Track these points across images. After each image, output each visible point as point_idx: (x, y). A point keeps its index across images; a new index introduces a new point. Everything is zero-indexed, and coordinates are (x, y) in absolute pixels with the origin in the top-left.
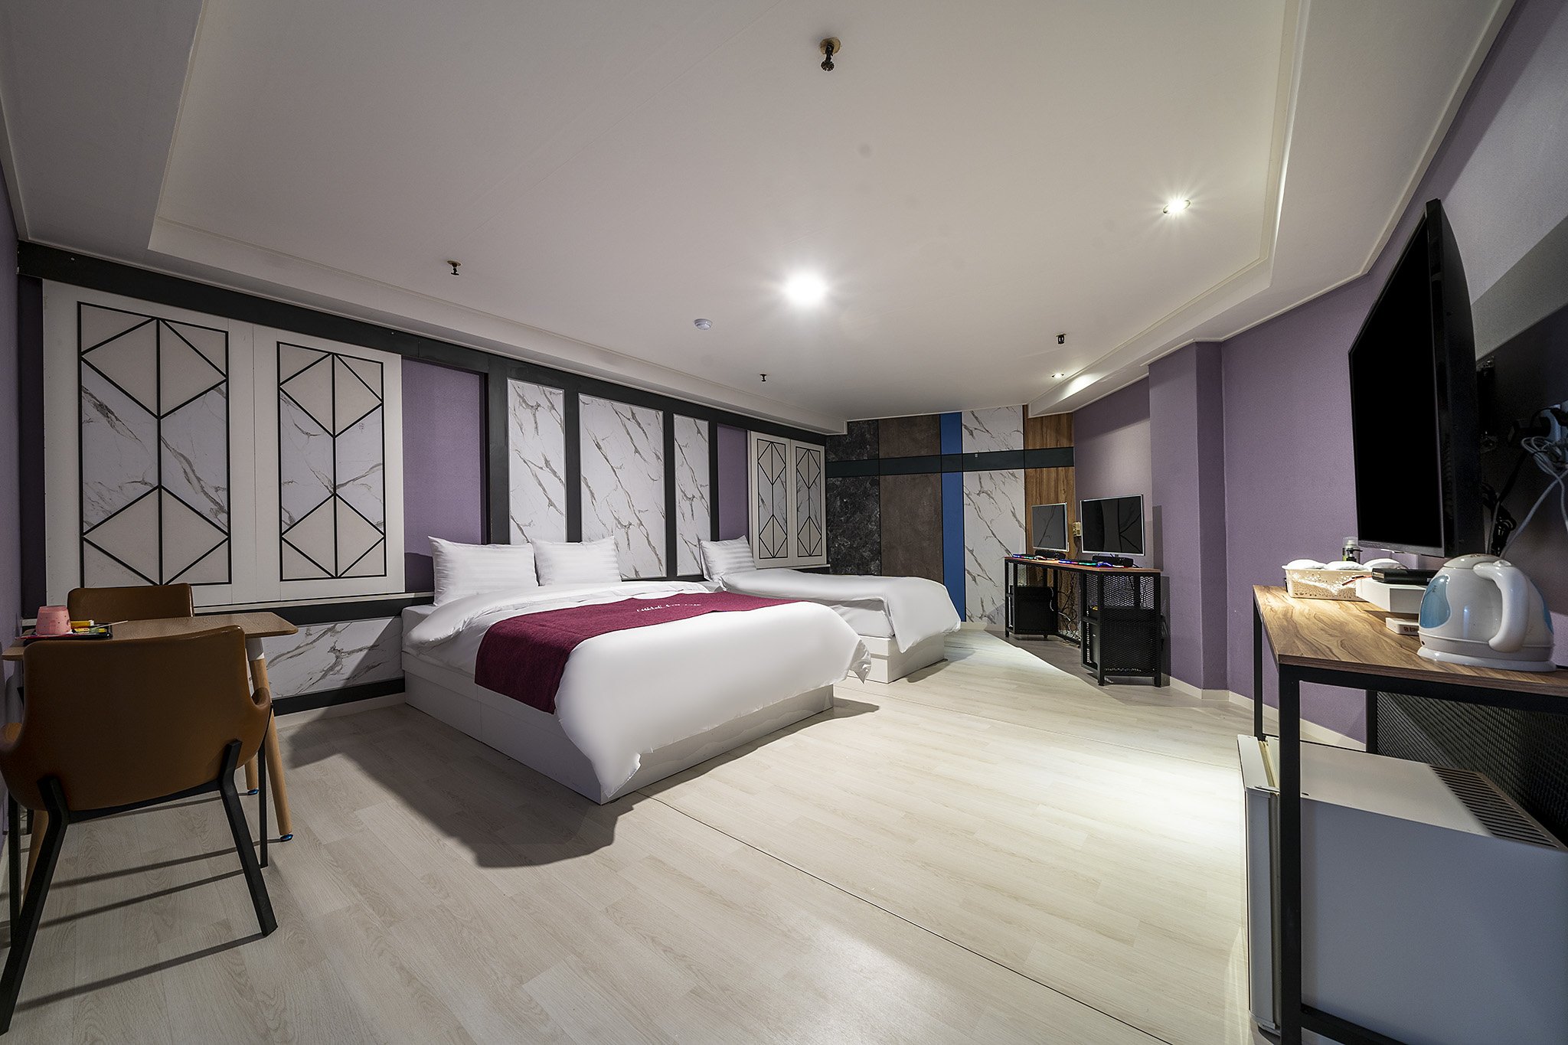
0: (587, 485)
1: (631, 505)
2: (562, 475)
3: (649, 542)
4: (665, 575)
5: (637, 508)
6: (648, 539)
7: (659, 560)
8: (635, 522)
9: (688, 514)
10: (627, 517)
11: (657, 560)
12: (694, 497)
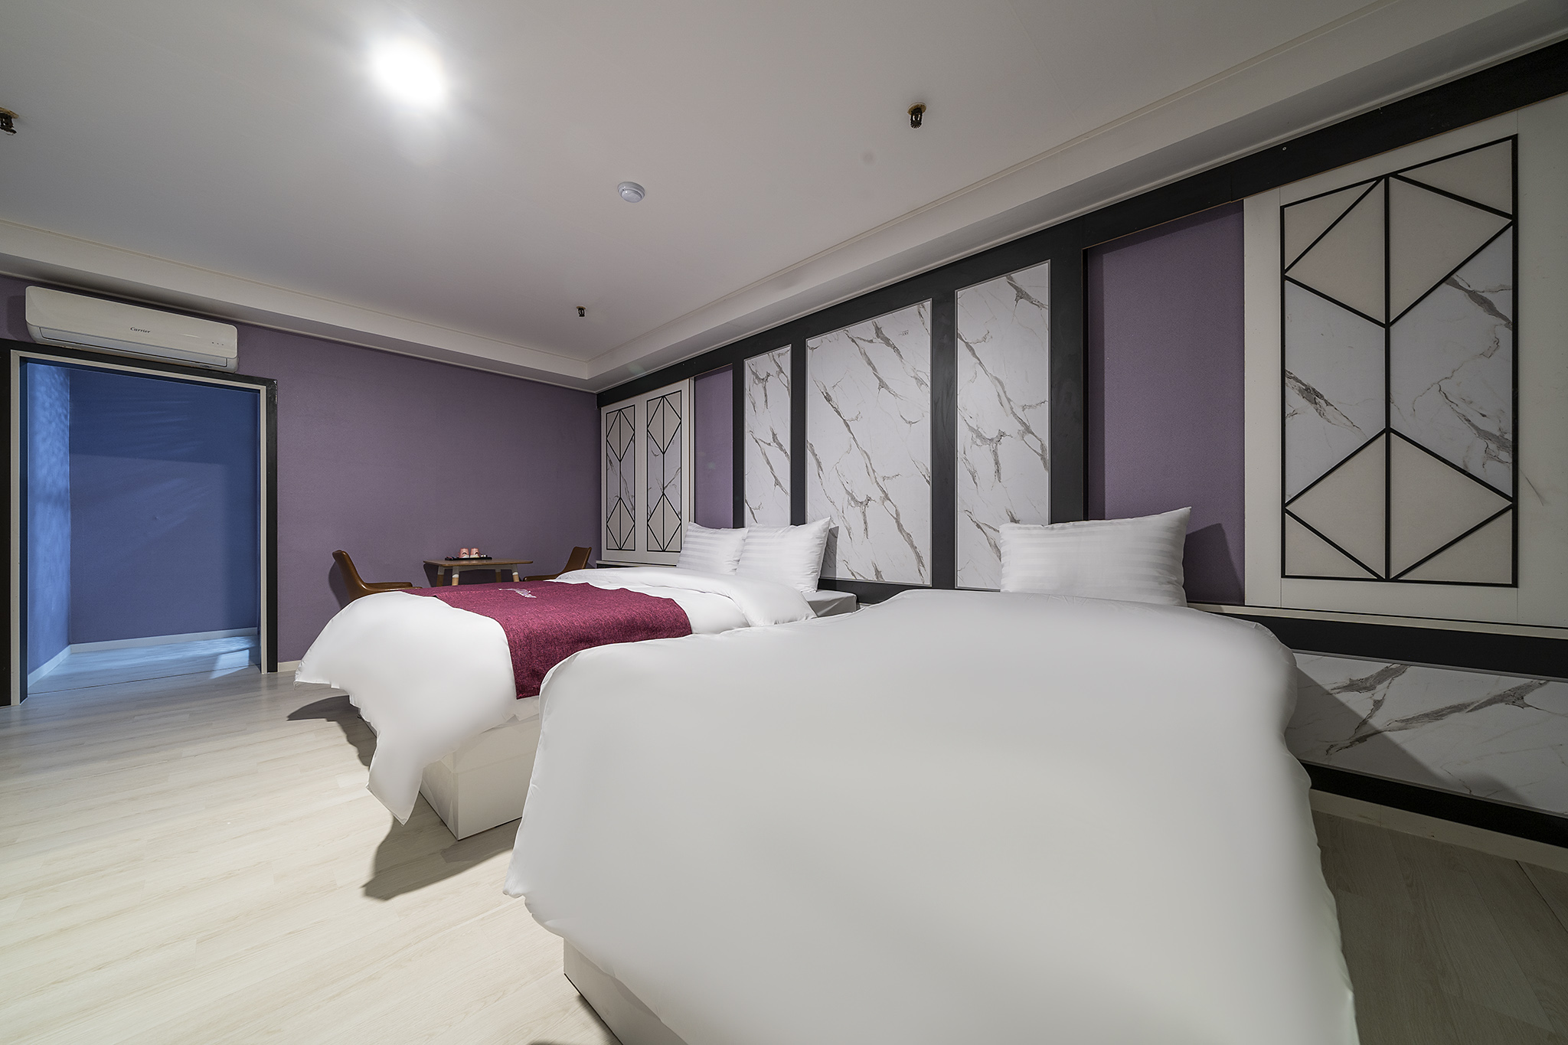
0: (815, 455)
1: (870, 470)
2: (788, 447)
3: (900, 527)
4: (928, 583)
5: (880, 473)
6: (898, 522)
7: (919, 558)
8: (877, 494)
9: (986, 469)
10: (864, 488)
11: (914, 556)
12: (1002, 435)
